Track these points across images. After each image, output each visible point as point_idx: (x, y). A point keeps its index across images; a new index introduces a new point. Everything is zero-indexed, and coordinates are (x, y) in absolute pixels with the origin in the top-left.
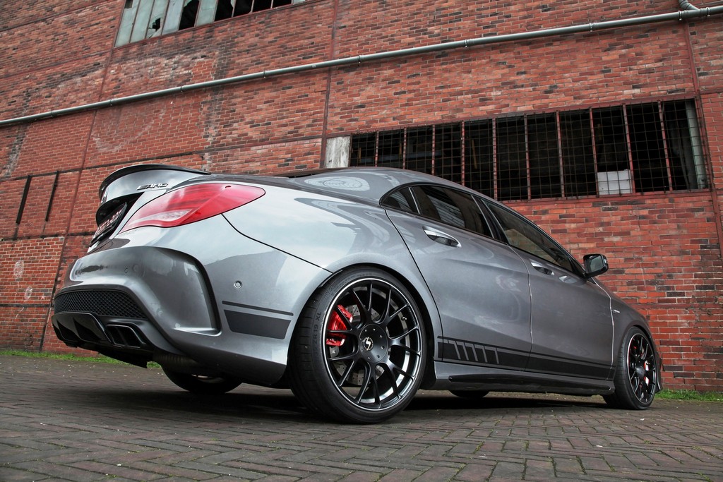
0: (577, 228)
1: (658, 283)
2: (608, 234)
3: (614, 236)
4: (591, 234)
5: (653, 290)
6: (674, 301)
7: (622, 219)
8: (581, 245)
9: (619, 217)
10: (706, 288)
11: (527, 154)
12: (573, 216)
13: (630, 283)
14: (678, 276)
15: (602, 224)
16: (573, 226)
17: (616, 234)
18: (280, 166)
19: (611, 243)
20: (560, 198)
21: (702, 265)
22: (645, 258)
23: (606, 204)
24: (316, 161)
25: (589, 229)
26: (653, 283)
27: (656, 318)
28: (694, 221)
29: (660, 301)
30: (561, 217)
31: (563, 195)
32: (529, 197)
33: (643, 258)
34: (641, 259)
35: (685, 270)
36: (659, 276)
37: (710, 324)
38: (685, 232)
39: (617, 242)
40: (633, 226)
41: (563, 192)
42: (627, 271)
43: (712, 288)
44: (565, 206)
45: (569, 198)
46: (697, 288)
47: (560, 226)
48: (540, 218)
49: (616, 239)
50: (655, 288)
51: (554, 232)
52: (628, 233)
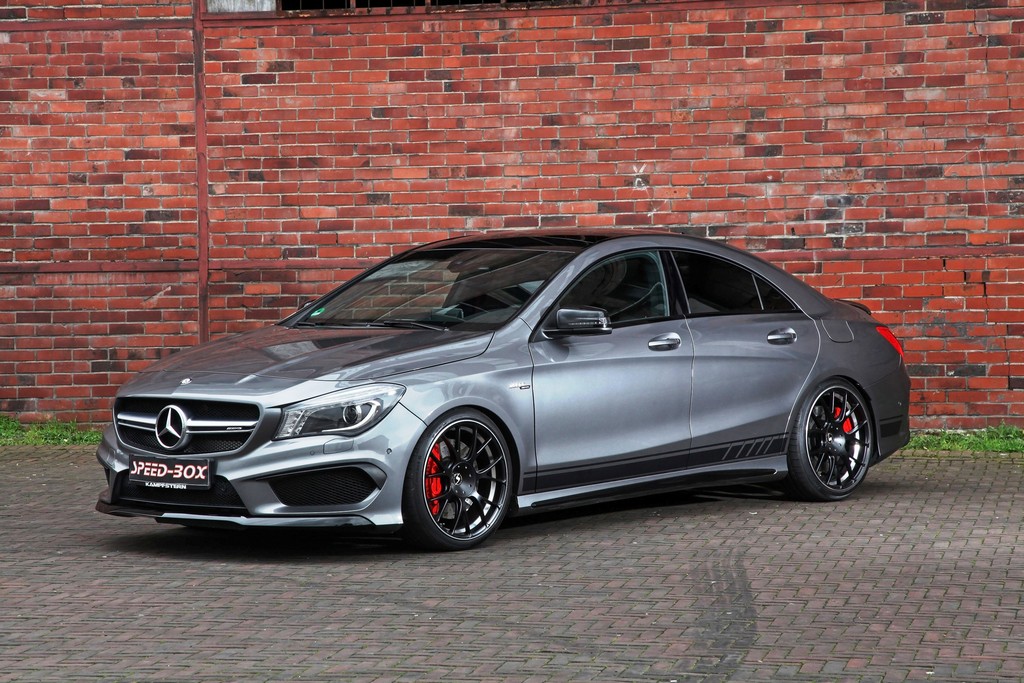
0: (846, 67)
1: (1014, 198)
2: (915, 83)
3: (928, 86)
4: (877, 82)
5: (1002, 213)
7: (951, 45)
8: (853, 110)
9: (944, 40)
12: (838, 36)
13: (954, 199)
15: (901, 58)
16: (837, 61)
17: (933, 83)
19: (920, 105)
22: (993, 140)
23: (918, 7)
25: (872, 68)
26: (1001, 198)
27: (1003, 276)
29: (1014, 239)
30: (810, 37)
33: (988, 140)
34: (982, 142)
36: (1018, 182)
39: (933, 102)
40: (973, 62)
42: (948, 170)
44: (822, 10)
47: (805, 62)
48: (762, 40)
49: (931, 94)
50: (1007, 208)
51: (793, 75)
52: (960, 80)
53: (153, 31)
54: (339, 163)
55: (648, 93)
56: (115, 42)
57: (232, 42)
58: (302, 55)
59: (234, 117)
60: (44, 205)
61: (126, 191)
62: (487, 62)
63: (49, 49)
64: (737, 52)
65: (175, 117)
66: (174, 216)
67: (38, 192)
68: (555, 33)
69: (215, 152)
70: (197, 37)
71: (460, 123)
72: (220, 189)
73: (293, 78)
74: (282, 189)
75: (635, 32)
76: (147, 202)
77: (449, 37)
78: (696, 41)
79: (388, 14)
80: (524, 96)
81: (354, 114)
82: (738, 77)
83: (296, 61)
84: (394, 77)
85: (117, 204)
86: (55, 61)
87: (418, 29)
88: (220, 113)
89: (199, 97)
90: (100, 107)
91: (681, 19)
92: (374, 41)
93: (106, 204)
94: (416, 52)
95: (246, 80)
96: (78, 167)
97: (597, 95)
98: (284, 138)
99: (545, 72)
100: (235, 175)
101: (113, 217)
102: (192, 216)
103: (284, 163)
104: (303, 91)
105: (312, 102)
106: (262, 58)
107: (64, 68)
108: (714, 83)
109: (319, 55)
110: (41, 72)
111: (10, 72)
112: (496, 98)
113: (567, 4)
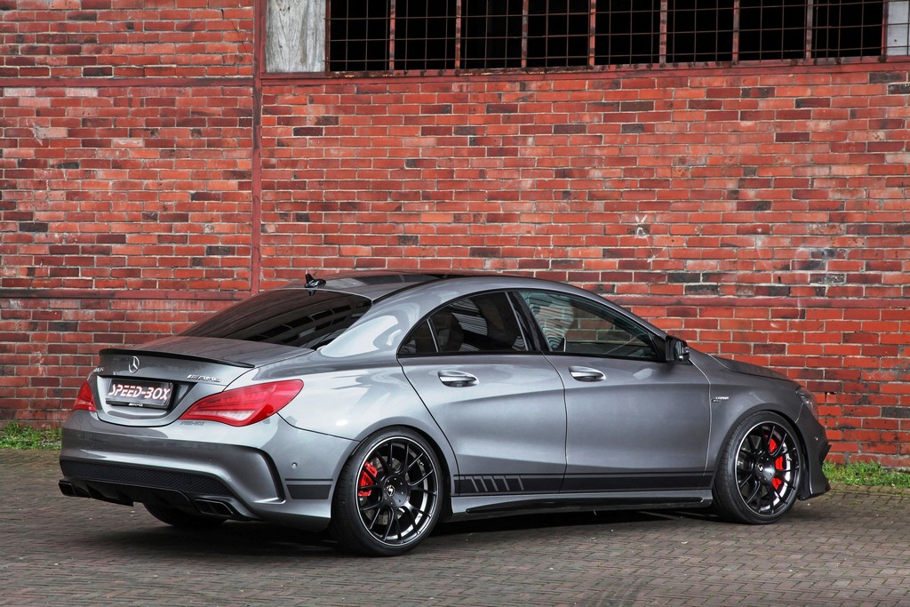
0: (832, 131)
2: (896, 147)
3: (907, 150)
4: (860, 146)
8: (838, 170)
12: (826, 103)
15: (883, 124)
16: (824, 125)
19: (900, 166)
20: (801, 61)
23: (900, 78)
25: (857, 134)
30: (799, 104)
31: (808, 54)
32: (735, 57)
41: (809, 47)
44: (810, 79)
45: (821, 60)
47: (795, 126)
48: (756, 105)
51: (783, 138)
53: (219, 88)
54: (375, 208)
55: (650, 150)
56: (186, 97)
57: (286, 99)
58: (346, 110)
59: (286, 164)
60: (120, 239)
61: (191, 228)
62: (508, 120)
63: (130, 102)
64: (733, 116)
65: (235, 164)
67: (116, 228)
69: (268, 195)
70: (257, 94)
71: (482, 174)
72: (271, 228)
73: (337, 131)
74: (324, 229)
75: (641, 95)
76: (210, 238)
77: (475, 97)
78: (695, 105)
79: (422, 76)
80: (540, 150)
81: (389, 164)
82: (733, 138)
83: (341, 116)
84: (426, 132)
85: (183, 239)
86: (135, 114)
87: (448, 89)
88: (274, 161)
89: (256, 147)
90: (171, 154)
91: (682, 85)
92: (409, 100)
93: (173, 239)
94: (445, 110)
95: (297, 132)
96: (151, 206)
97: (605, 151)
98: (328, 184)
99: (559, 130)
100: (284, 216)
101: (179, 251)
102: (246, 251)
103: (327, 206)
104: (345, 143)
105: (353, 152)
106: (312, 113)
107: (142, 120)
108: (711, 143)
109: (361, 111)
110: (122, 123)
111: (96, 122)
112: (514, 152)
113: (581, 69)
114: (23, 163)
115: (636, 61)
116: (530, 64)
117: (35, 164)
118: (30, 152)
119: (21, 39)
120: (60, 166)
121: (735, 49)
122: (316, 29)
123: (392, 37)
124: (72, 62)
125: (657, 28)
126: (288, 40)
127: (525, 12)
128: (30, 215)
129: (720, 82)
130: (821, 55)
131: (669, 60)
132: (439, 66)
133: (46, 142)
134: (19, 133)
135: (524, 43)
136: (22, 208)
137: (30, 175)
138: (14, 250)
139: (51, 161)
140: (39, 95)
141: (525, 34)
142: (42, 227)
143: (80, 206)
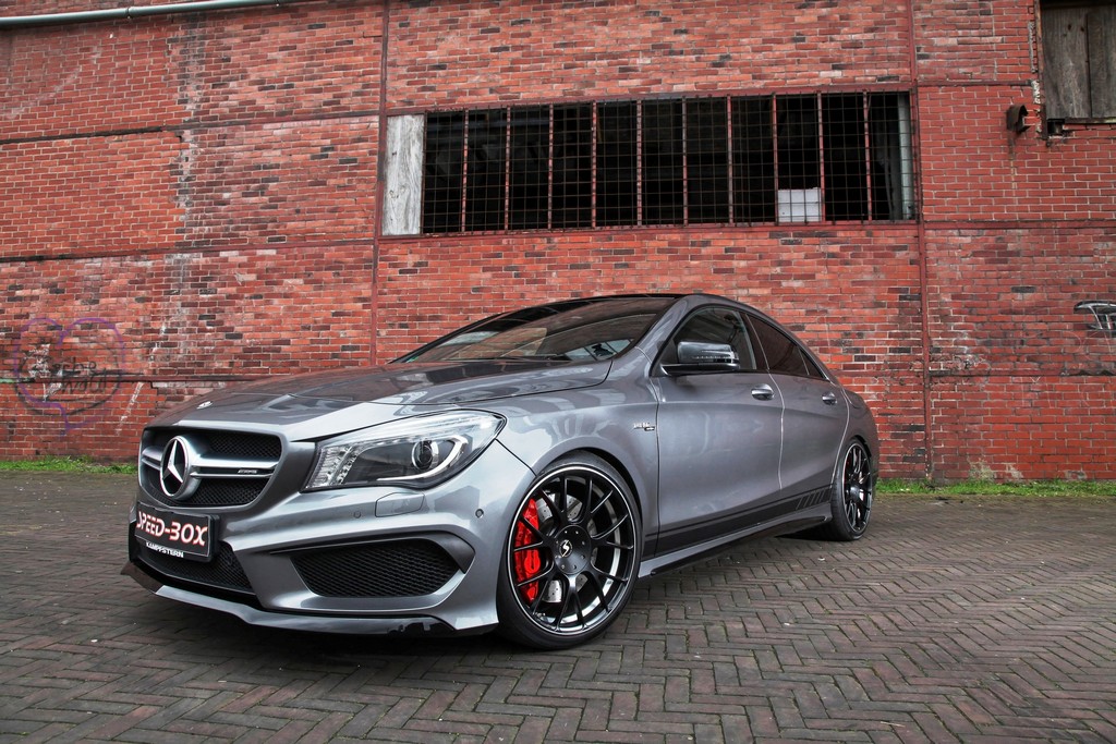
0: (749, 267)
1: (845, 344)
2: (788, 277)
3: (795, 279)
4: (766, 276)
5: (838, 352)
6: (862, 367)
7: (807, 257)
8: (752, 291)
9: (802, 254)
10: (901, 350)
11: (684, 157)
12: (743, 250)
13: (811, 344)
14: (869, 335)
15: (780, 263)
16: (743, 264)
17: (798, 278)
18: (313, 157)
19: (792, 290)
20: (726, 225)
21: (900, 320)
22: (832, 311)
23: (787, 235)
24: (371, 153)
25: (764, 269)
26: (838, 343)
28: (893, 262)
29: (846, 367)
30: (727, 251)
31: (731, 221)
32: (686, 222)
33: (829, 310)
34: (826, 311)
35: (879, 327)
36: (847, 334)
37: (901, 396)
38: (882, 277)
39: (798, 288)
40: (819, 267)
41: (731, 216)
42: (808, 327)
43: (907, 351)
44: (733, 235)
45: (739, 224)
46: (892, 350)
47: (725, 264)
48: (700, 252)
49: (797, 284)
50: (841, 350)
51: (717, 271)
52: (812, 276)
53: (351, 246)
54: (451, 319)
55: (633, 279)
56: (331, 253)
57: (395, 251)
58: (433, 258)
59: (394, 292)
60: (287, 342)
61: (332, 334)
62: (539, 261)
63: (296, 257)
64: (685, 258)
65: (361, 293)
66: (357, 348)
67: (284, 335)
68: (579, 246)
69: (382, 312)
70: (376, 249)
71: (522, 296)
72: (383, 333)
73: (427, 271)
74: (418, 333)
75: (626, 245)
76: (343, 340)
77: (518, 248)
78: (661, 251)
79: (483, 235)
80: (560, 280)
81: (461, 290)
82: (686, 272)
83: (430, 262)
84: (485, 270)
85: (327, 341)
86: (299, 264)
87: (500, 243)
88: (385, 290)
89: (374, 282)
90: (320, 288)
91: (653, 239)
92: (474, 250)
93: (320, 342)
94: (498, 256)
95: (401, 272)
96: (307, 321)
97: (603, 280)
98: (421, 304)
99: (572, 267)
100: (392, 325)
101: (324, 349)
102: (366, 348)
103: (420, 318)
104: (432, 278)
105: (437, 284)
106: (410, 260)
107: (303, 268)
108: (673, 275)
109: (444, 258)
110: (291, 270)
111: (274, 270)
112: (544, 281)
113: (587, 229)
114: (229, 297)
115: (623, 224)
116: (554, 226)
117: (236, 297)
118: (233, 290)
119: (231, 222)
120: (251, 298)
121: (685, 217)
122: (415, 209)
123: (464, 211)
124: (261, 234)
125: (635, 204)
126: (396, 215)
127: (550, 195)
128: (232, 329)
129: (676, 237)
130: (740, 221)
131: (644, 223)
132: (494, 228)
133: (244, 283)
134: (227, 278)
135: (550, 214)
136: (227, 325)
137: (233, 304)
138: (222, 351)
139: (246, 295)
140: (240, 255)
141: (550, 208)
142: (239, 336)
143: (263, 322)
